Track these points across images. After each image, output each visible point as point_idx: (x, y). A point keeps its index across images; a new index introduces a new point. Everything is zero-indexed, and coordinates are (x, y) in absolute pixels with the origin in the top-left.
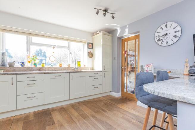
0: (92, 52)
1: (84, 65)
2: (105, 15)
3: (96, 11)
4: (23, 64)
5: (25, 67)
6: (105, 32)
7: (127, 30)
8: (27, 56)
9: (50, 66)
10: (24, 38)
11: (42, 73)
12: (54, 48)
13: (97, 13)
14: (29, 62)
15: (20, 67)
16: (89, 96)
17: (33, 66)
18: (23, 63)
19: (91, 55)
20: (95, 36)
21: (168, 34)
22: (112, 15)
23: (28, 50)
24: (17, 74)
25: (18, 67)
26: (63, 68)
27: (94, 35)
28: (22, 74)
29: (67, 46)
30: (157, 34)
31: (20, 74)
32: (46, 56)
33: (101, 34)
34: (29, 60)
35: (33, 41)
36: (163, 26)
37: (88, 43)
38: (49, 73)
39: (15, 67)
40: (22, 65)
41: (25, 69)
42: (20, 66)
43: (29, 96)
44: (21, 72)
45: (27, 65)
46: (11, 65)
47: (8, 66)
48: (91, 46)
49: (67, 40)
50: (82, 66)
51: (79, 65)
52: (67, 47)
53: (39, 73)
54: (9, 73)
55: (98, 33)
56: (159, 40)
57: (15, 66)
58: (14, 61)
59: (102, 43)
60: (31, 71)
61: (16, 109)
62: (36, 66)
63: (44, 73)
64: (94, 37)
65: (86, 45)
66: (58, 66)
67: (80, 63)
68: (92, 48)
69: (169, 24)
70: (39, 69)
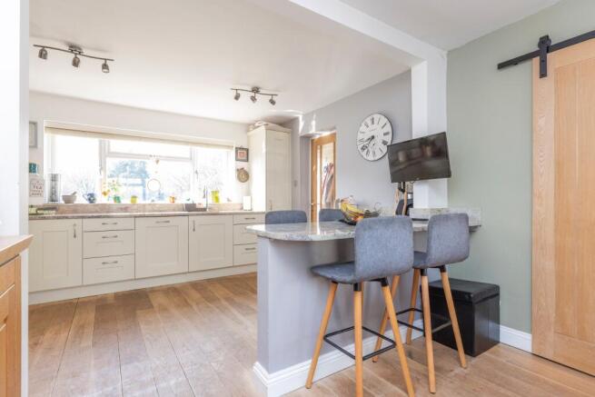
0: (246, 169)
1: (229, 200)
2: (253, 99)
3: (234, 93)
4: (91, 198)
5: (98, 205)
6: (271, 125)
7: (314, 123)
8: (101, 180)
9: (148, 202)
10: (93, 143)
11: (130, 217)
12: (157, 162)
13: (237, 97)
14: (105, 194)
15: (86, 205)
16: (233, 267)
17: (112, 201)
18: (92, 195)
19: (244, 176)
20: (253, 132)
21: (376, 138)
22: (270, 97)
23: (102, 168)
24: (83, 217)
25: (82, 205)
26: (177, 205)
27: (248, 131)
28: (93, 217)
29: (188, 156)
30: (360, 136)
31: (89, 217)
32: (145, 172)
33: (263, 128)
34: (103, 190)
35: (112, 150)
36: (368, 121)
37: (236, 148)
38: (144, 216)
39: (77, 205)
40: (89, 199)
41: (97, 208)
42: (87, 202)
43: (105, 260)
44: (90, 215)
45: (100, 200)
46: (68, 199)
47: (63, 202)
48: (243, 153)
49: (186, 143)
50: (223, 201)
51: (217, 199)
52: (187, 158)
53: (126, 217)
54: (70, 215)
55: (257, 125)
56: (363, 149)
57: (76, 202)
58: (75, 193)
59: (264, 150)
60: (108, 212)
61: (80, 284)
62: (119, 202)
63: (135, 217)
64: (250, 134)
65: (233, 152)
66: (167, 201)
67: (219, 195)
68: (247, 160)
69: (376, 117)
70: (126, 209)
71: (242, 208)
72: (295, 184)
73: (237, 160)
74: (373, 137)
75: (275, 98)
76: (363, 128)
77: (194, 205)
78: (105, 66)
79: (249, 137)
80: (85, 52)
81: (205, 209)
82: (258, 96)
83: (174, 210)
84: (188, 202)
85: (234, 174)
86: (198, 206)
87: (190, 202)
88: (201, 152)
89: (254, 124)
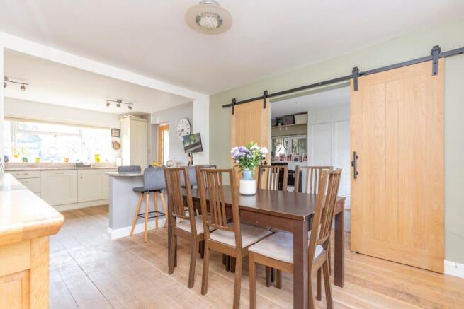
0: (118, 142)
1: (107, 160)
2: (118, 106)
3: (106, 102)
4: (5, 159)
5: (10, 163)
9: (49, 161)
11: (36, 170)
12: (55, 136)
13: (108, 105)
14: (16, 156)
17: (21, 161)
18: (6, 157)
19: (117, 146)
20: (123, 120)
22: (129, 105)
23: (13, 139)
26: (70, 163)
27: (120, 119)
30: (178, 129)
33: (128, 118)
34: (14, 154)
36: (181, 121)
37: (112, 129)
38: (47, 170)
41: (10, 165)
44: (8, 169)
45: (12, 160)
48: (117, 132)
49: (77, 125)
50: (102, 161)
51: (98, 160)
52: (77, 134)
53: (33, 170)
55: (125, 116)
56: (179, 135)
62: (26, 161)
63: (41, 170)
65: (110, 131)
66: (62, 161)
67: (99, 157)
68: (119, 136)
69: (185, 120)
70: (32, 166)
71: (116, 165)
72: (149, 151)
73: (112, 136)
74: (183, 130)
75: (131, 106)
76: (179, 125)
77: (82, 163)
78: (23, 87)
79: (121, 122)
80: (9, 79)
81: (89, 166)
82: (121, 104)
83: (68, 166)
84: (77, 162)
85: (111, 145)
86: (85, 164)
87: (79, 162)
88: (87, 131)
89: (123, 115)
